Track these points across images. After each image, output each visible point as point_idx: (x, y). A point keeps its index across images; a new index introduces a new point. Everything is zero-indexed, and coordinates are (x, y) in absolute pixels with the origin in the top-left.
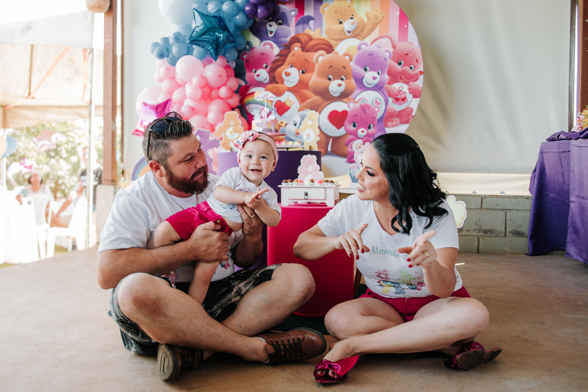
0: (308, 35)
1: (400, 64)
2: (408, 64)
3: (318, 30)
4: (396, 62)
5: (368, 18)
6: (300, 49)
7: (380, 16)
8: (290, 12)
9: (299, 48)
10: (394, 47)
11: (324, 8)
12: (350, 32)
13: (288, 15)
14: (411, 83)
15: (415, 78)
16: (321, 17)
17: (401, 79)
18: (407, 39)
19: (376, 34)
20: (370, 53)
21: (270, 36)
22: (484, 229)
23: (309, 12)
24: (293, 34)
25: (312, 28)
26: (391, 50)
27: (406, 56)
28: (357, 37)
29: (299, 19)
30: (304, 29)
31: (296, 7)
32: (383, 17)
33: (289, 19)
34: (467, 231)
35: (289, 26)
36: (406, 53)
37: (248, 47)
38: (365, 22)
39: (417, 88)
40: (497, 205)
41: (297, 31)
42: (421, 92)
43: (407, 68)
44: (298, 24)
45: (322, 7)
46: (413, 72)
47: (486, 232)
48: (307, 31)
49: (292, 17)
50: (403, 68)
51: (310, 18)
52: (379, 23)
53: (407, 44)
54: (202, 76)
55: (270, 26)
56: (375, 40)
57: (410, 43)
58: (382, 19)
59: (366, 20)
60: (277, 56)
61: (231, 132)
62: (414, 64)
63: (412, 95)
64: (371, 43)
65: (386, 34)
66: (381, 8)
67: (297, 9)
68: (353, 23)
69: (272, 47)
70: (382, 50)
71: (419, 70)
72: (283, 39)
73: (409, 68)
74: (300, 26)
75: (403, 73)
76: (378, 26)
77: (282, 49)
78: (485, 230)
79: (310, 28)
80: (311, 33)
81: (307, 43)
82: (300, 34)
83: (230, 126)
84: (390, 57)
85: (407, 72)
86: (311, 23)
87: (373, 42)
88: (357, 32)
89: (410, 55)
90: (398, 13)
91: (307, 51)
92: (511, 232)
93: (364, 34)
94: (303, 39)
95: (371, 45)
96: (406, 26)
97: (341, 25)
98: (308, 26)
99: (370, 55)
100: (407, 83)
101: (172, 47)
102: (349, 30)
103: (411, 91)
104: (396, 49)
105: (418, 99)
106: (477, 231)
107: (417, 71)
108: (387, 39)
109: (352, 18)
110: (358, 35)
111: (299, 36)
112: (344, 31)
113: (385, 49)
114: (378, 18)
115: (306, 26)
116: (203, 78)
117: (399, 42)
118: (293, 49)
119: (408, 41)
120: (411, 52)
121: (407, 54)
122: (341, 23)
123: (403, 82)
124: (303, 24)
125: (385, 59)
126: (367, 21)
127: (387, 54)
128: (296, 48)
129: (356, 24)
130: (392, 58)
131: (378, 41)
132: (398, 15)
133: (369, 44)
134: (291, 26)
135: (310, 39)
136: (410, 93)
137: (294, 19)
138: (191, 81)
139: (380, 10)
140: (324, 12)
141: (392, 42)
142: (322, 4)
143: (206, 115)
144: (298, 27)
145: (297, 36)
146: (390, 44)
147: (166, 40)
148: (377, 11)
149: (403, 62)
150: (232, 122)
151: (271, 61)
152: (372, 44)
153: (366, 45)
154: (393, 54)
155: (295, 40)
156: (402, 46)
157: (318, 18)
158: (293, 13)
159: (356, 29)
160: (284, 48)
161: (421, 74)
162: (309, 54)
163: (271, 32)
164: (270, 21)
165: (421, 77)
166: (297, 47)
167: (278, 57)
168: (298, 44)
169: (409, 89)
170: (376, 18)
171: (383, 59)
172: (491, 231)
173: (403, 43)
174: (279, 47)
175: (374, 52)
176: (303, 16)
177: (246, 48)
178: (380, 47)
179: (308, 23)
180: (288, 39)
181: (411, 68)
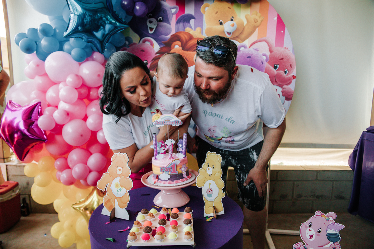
0: (189, 34)
1: (275, 68)
2: (283, 68)
3: (198, 29)
4: (272, 66)
5: (248, 21)
6: (181, 48)
7: (259, 20)
8: (171, 9)
9: (179, 46)
10: (271, 51)
11: (205, 8)
12: (230, 33)
13: (168, 12)
14: (285, 86)
15: (289, 82)
16: (201, 16)
17: (276, 82)
18: (283, 44)
19: (254, 37)
20: (248, 56)
21: (150, 32)
22: (316, 195)
23: (190, 10)
24: (173, 32)
25: (193, 27)
26: (268, 54)
27: (282, 60)
28: (237, 39)
29: (179, 17)
30: (185, 28)
31: (176, 5)
32: (262, 21)
33: (170, 16)
34: (305, 197)
35: (169, 24)
36: (281, 57)
37: (127, 43)
38: (245, 24)
39: (290, 90)
40: (328, 177)
41: (177, 29)
42: (293, 95)
43: (282, 72)
44: (178, 22)
45: (203, 6)
46: (287, 76)
47: (318, 197)
48: (188, 29)
49: (173, 14)
50: (278, 71)
51: (190, 17)
52: (257, 27)
53: (283, 49)
54: (77, 75)
55: (151, 22)
56: (254, 43)
57: (285, 48)
58: (261, 23)
59: (245, 22)
60: (157, 53)
61: (117, 186)
62: (288, 68)
63: (284, 98)
64: (249, 46)
65: (263, 38)
66: (260, 12)
67: (177, 7)
68: (233, 25)
69: (152, 44)
70: (260, 53)
71: (292, 75)
72: (163, 36)
73: (284, 72)
74: (181, 25)
75: (278, 76)
76: (257, 29)
77: (162, 46)
78: (318, 196)
79: (191, 27)
80: (192, 32)
81: (187, 42)
82: (181, 32)
83: (117, 176)
84: (266, 61)
85: (281, 75)
86: (192, 21)
87: (251, 45)
88: (237, 34)
89: (285, 60)
90: (276, 19)
91: (187, 50)
92: (335, 197)
93: (243, 36)
94: (184, 37)
95: (249, 48)
96: (282, 32)
97: (221, 26)
98: (189, 25)
99: (248, 57)
100: (281, 86)
101: (41, 40)
102: (229, 32)
103: (284, 93)
104: (273, 53)
105: (290, 101)
106: (312, 197)
107: (291, 75)
108: (264, 43)
109: (232, 20)
110: (237, 37)
111: (180, 34)
112: (224, 32)
113: (262, 53)
114: (257, 21)
115: (187, 24)
116: (78, 77)
117: (276, 46)
118: (174, 47)
119: (284, 46)
120: (286, 57)
121: (282, 59)
122: (221, 24)
123: (278, 85)
124: (184, 22)
125: (262, 62)
126: (247, 25)
127: (265, 58)
128: (177, 47)
129: (235, 26)
130: (269, 62)
131: (256, 44)
132: (276, 20)
133: (248, 46)
134: (171, 23)
135: (191, 37)
136: (283, 95)
137: (174, 16)
138: (65, 81)
139: (259, 14)
140: (205, 12)
141: (269, 46)
142: (203, 4)
143: (85, 118)
144: (178, 25)
145: (177, 34)
146: (267, 48)
147: (34, 31)
148: (257, 15)
149: (278, 66)
150: (120, 170)
151: (152, 58)
152: (251, 47)
153: (245, 47)
154: (270, 57)
155: (176, 38)
156: (279, 51)
157: (199, 17)
158: (174, 11)
159: (235, 31)
160: (164, 46)
161: (294, 78)
162: (189, 52)
163: (151, 29)
164: (150, 17)
165: (294, 81)
166: (178, 45)
167: (158, 55)
168: (179, 43)
169: (282, 92)
170: (256, 21)
171: (261, 62)
172: (322, 196)
173: (279, 48)
174: (159, 44)
175: (252, 55)
176: (183, 14)
177: (125, 43)
178: (258, 51)
179: (189, 22)
180: (169, 37)
181: (285, 72)
